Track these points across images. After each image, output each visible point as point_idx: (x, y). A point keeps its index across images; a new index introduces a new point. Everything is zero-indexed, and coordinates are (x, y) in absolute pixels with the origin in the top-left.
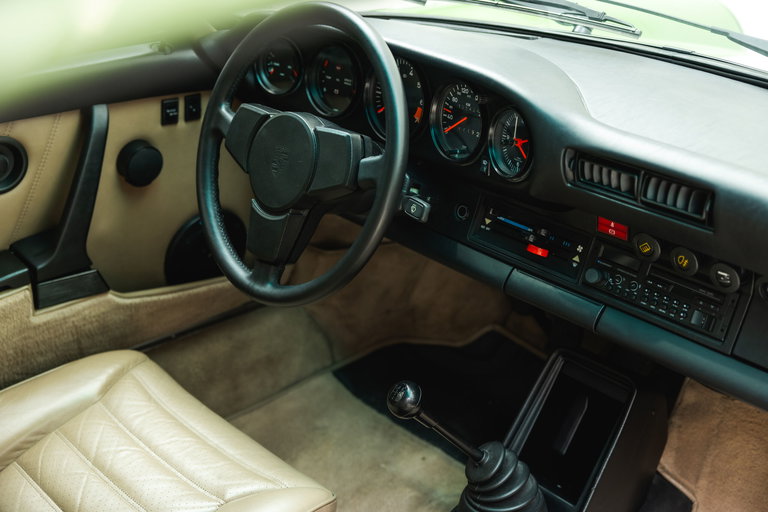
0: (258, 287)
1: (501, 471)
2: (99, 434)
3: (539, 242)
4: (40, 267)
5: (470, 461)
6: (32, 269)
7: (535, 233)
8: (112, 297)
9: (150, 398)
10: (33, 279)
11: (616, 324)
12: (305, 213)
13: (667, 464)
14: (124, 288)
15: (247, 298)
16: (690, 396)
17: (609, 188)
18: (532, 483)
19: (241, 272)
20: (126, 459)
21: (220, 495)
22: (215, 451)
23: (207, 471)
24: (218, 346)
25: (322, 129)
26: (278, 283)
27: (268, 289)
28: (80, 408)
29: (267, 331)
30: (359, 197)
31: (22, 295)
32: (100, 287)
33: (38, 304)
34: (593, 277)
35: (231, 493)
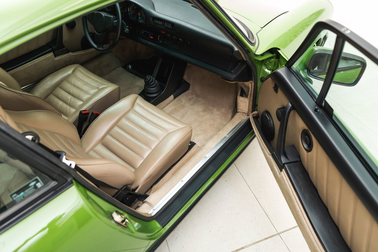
0: (99, 49)
1: (150, 80)
2: (73, 80)
3: (151, 36)
4: (54, 48)
5: (145, 79)
6: (52, 48)
7: (151, 34)
8: (70, 53)
9: (82, 73)
10: (53, 51)
11: (166, 50)
12: (105, 33)
13: (185, 77)
14: (73, 51)
15: (100, 52)
16: (189, 64)
17: (160, 25)
18: (156, 81)
19: (95, 46)
20: (79, 84)
21: (98, 88)
22: (97, 81)
23: (94, 84)
24: (96, 63)
25: (106, 15)
26: (103, 47)
27: (101, 49)
28: (69, 76)
29: (106, 59)
30: (115, 28)
31: (51, 54)
32: (68, 51)
33: (55, 56)
34: (161, 42)
35: (100, 88)
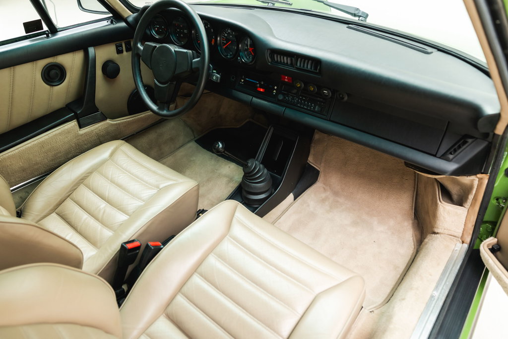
0: (161, 112)
1: (255, 168)
2: (111, 171)
3: (261, 87)
4: (78, 112)
5: (244, 166)
6: (76, 113)
7: (260, 84)
8: (108, 121)
9: (128, 156)
10: (76, 117)
11: (290, 113)
12: (175, 83)
13: (311, 160)
14: (113, 117)
15: (160, 118)
16: (317, 136)
17: (284, 64)
18: (266, 171)
19: (154, 107)
20: (122, 178)
21: (157, 187)
22: (154, 172)
23: (152, 179)
24: (152, 136)
25: (177, 49)
26: (168, 110)
27: (165, 112)
28: (103, 162)
29: (169, 128)
30: (194, 74)
31: (73, 124)
32: (104, 118)
33: (81, 127)
34: (281, 97)
35: (161, 186)
